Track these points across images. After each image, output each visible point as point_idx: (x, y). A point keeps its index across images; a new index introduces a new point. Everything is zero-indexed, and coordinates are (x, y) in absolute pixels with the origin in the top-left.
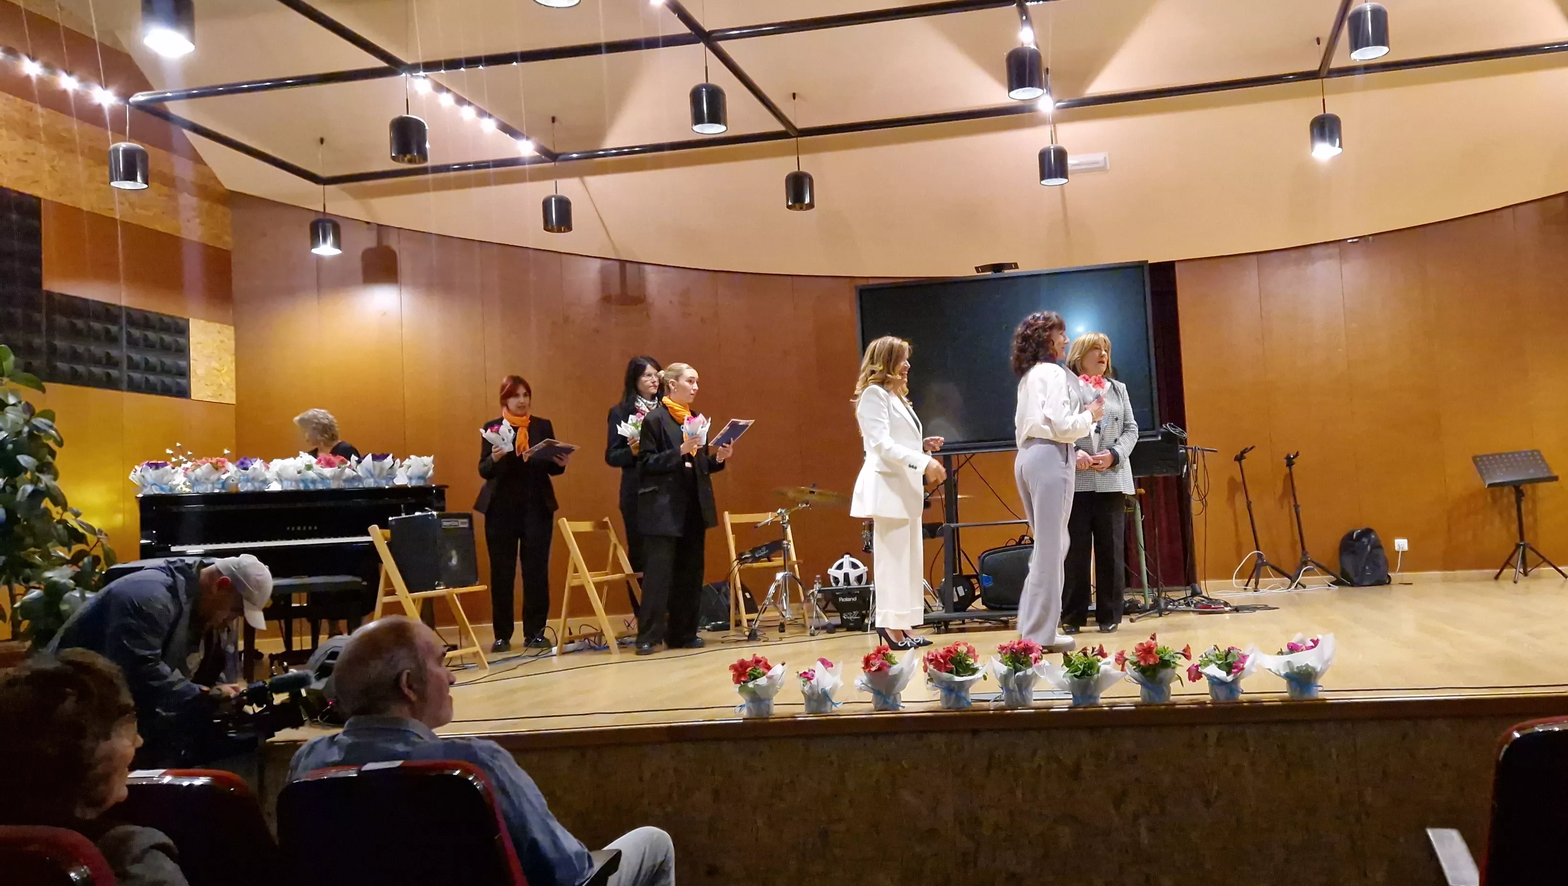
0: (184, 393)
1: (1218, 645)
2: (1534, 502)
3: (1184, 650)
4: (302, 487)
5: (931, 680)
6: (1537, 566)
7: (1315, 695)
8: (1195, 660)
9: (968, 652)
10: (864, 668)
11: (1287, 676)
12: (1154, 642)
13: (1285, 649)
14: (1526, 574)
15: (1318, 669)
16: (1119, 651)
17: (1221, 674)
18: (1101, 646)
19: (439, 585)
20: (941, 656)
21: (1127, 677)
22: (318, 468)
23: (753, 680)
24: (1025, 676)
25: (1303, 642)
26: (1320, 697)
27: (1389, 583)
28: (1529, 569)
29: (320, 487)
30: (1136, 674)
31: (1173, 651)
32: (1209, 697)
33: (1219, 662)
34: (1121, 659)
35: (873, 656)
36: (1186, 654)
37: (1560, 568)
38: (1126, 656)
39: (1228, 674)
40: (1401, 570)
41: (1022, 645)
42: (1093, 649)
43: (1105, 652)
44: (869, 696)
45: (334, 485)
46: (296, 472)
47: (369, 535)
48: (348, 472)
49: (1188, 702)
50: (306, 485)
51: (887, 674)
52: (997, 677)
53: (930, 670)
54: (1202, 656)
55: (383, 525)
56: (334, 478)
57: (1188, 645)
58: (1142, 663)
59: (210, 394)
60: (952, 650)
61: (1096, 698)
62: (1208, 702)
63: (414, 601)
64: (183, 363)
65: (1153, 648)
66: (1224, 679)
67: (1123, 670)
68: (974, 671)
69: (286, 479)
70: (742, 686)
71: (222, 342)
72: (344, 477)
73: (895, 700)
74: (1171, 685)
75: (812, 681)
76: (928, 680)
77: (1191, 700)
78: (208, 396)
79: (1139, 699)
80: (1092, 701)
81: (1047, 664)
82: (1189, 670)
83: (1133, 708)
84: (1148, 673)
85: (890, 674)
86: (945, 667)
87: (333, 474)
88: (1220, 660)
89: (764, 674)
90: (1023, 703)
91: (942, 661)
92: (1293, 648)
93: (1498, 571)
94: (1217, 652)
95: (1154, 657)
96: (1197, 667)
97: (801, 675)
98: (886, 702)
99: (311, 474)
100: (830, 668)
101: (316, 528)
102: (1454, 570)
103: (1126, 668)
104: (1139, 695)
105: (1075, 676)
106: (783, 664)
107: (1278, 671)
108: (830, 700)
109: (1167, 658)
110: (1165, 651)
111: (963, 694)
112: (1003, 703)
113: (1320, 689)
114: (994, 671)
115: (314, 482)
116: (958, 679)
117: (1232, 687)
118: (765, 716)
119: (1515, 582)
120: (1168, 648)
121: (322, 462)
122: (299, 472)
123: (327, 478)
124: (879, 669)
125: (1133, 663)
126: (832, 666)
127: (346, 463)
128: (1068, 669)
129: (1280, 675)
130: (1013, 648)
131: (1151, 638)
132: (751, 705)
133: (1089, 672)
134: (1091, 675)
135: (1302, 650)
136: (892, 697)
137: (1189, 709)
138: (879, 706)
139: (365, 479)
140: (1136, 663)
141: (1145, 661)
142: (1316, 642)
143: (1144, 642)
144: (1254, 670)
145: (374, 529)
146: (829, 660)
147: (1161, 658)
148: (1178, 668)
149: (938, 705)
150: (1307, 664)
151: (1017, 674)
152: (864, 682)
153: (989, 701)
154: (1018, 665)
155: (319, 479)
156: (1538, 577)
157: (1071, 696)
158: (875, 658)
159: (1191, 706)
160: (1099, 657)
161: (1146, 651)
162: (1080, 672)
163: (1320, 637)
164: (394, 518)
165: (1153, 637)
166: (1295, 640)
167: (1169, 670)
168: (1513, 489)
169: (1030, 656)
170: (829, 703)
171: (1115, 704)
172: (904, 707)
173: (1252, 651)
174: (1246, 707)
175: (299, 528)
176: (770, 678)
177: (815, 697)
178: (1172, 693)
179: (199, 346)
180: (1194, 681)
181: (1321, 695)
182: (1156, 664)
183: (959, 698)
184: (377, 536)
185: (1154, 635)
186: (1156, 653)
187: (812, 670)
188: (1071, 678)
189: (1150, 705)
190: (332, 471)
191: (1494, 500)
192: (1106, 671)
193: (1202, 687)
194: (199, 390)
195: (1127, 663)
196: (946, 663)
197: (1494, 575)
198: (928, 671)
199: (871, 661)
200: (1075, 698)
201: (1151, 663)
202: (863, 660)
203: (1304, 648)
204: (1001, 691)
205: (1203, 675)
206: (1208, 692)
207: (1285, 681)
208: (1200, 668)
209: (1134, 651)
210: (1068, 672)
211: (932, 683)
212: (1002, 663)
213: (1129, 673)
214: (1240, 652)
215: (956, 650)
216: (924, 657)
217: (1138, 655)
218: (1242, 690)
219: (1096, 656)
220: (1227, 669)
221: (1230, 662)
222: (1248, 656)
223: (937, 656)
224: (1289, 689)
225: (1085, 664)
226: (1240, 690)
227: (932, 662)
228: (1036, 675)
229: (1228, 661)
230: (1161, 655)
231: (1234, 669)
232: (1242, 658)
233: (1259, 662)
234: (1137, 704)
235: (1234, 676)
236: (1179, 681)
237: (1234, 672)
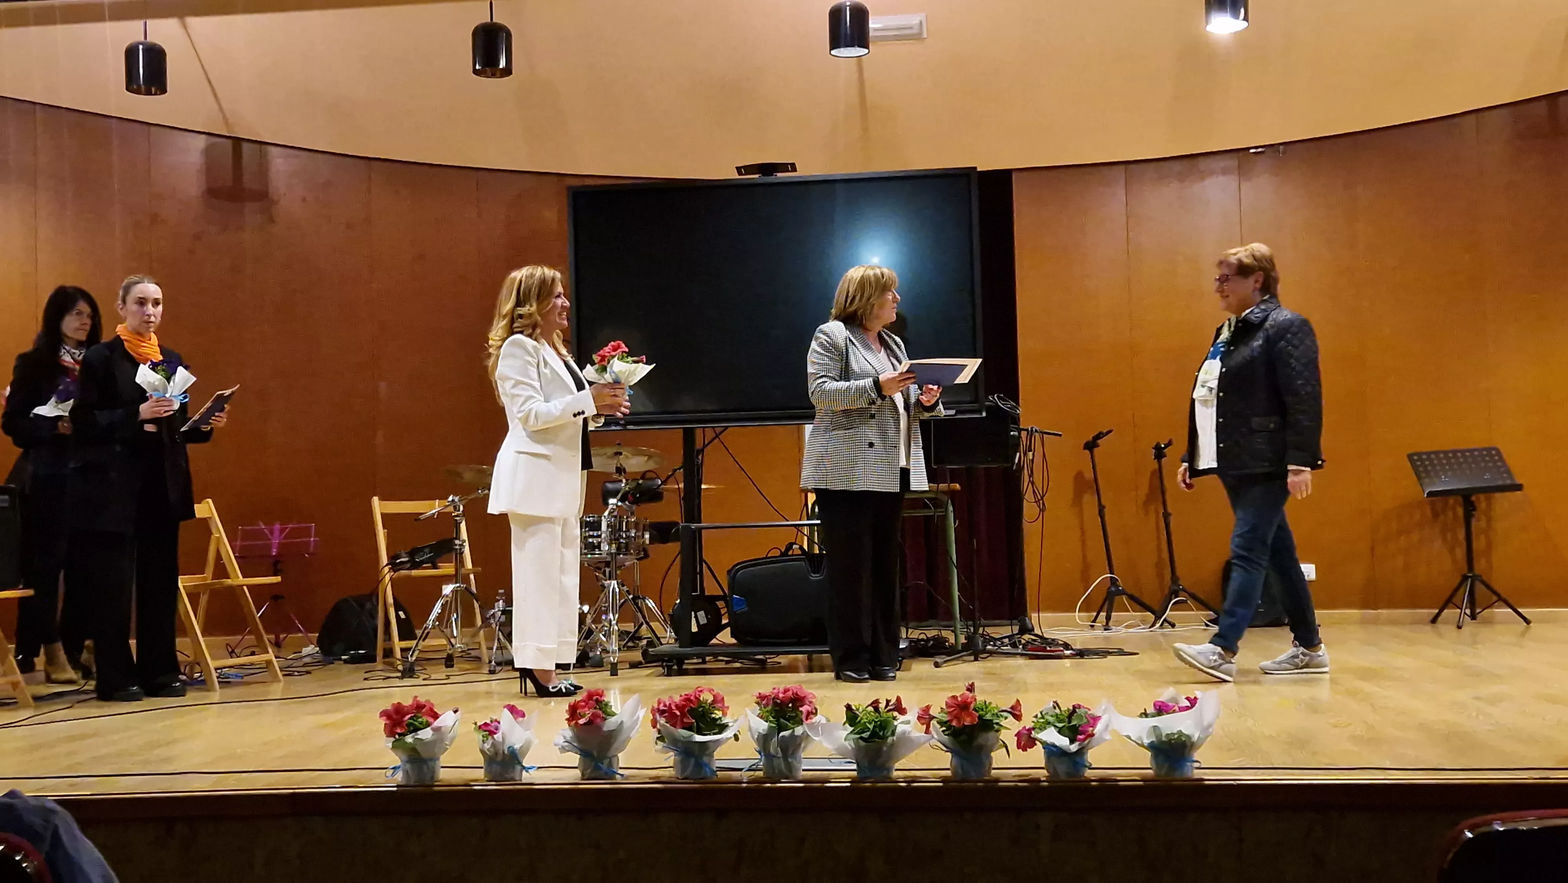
1: (1059, 702)
2: (1489, 520)
3: (1012, 708)
5: (660, 739)
6: (1490, 607)
7: (1190, 774)
8: (1028, 721)
9: (714, 702)
10: (567, 719)
11: (1152, 747)
12: (971, 695)
13: (1151, 710)
14: (1473, 617)
15: (1195, 738)
16: (923, 706)
17: (1062, 741)
18: (898, 700)
20: (676, 706)
21: (934, 742)
23: (411, 733)
24: (793, 737)
25: (1175, 700)
26: (1196, 777)
28: (1478, 611)
30: (946, 738)
31: (997, 707)
32: (1044, 772)
33: (1060, 725)
34: (925, 717)
35: (583, 704)
36: (1015, 712)
37: (1520, 610)
38: (931, 712)
39: (1072, 741)
41: (790, 693)
42: (888, 702)
43: (904, 706)
44: (574, 759)
49: (1016, 779)
51: (600, 728)
52: (753, 737)
53: (661, 725)
54: (1036, 716)
57: (1018, 701)
58: (954, 724)
60: (692, 698)
61: (889, 770)
62: (1044, 779)
65: (971, 703)
66: (1066, 750)
67: (927, 731)
68: (723, 728)
70: (397, 740)
73: (610, 765)
74: (993, 754)
75: (495, 736)
76: (658, 738)
77: (1020, 776)
79: (949, 773)
80: (885, 773)
81: (824, 721)
82: (1018, 735)
83: (941, 784)
84: (964, 737)
85: (605, 729)
86: (682, 721)
88: (1060, 722)
89: (428, 725)
90: (788, 773)
91: (678, 713)
92: (1161, 709)
93: (1437, 611)
94: (1057, 711)
95: (970, 715)
96: (1029, 730)
97: (480, 727)
98: (597, 768)
100: (521, 719)
102: (1376, 608)
103: (931, 729)
104: (948, 766)
105: (861, 738)
106: (455, 712)
107: (1140, 739)
108: (520, 763)
109: (988, 717)
110: (987, 708)
111: (705, 759)
112: (761, 774)
113: (1196, 766)
114: (750, 729)
116: (699, 738)
117: (1076, 760)
118: (427, 783)
119: (1459, 627)
120: (990, 703)
124: (590, 722)
125: (941, 723)
126: (523, 715)
128: (852, 729)
129: (1142, 745)
130: (776, 697)
131: (968, 690)
132: (408, 766)
133: (881, 734)
134: (885, 738)
135: (1174, 712)
136: (606, 762)
137: (1016, 787)
138: (587, 773)
140: (946, 723)
141: (959, 721)
142: (1193, 702)
143: (958, 695)
144: (1108, 737)
146: (520, 708)
147: (980, 717)
148: (1003, 731)
149: (670, 773)
150: (1181, 732)
151: (782, 734)
152: (568, 739)
153: (740, 770)
154: (782, 720)
156: (1489, 622)
157: (854, 767)
158: (584, 707)
159: (1020, 784)
160: (896, 714)
161: (960, 706)
162: (868, 733)
163: (1198, 694)
165: (971, 688)
166: (1163, 697)
167: (991, 734)
168: (1460, 499)
169: (801, 709)
170: (518, 767)
171: (915, 779)
172: (622, 775)
173: (1105, 711)
174: (1095, 788)
176: (437, 730)
177: (499, 758)
180: (1024, 750)
181: (1198, 775)
182: (972, 727)
183: (700, 765)
185: (972, 685)
186: (975, 709)
187: (496, 721)
188: (856, 741)
189: (964, 780)
191: (1434, 517)
192: (904, 733)
193: (1036, 757)
195: (934, 722)
196: (683, 715)
197: (1431, 617)
198: (658, 726)
199: (578, 711)
200: (859, 769)
201: (966, 724)
202: (567, 708)
203: (1176, 708)
204: (759, 757)
205: (1037, 742)
206: (1043, 765)
207: (1149, 754)
208: (1033, 732)
209: (944, 707)
210: (851, 732)
211: (662, 743)
212: (761, 718)
213: (936, 736)
214: (1089, 712)
215: (698, 699)
216: (653, 707)
217: (949, 713)
218: (1091, 765)
219: (891, 712)
220: (1070, 735)
221: (1075, 725)
222: (1099, 717)
223: (670, 704)
224: (1154, 763)
225: (876, 722)
226: (1088, 765)
227: (662, 712)
228: (808, 735)
229: (1071, 724)
230: (981, 712)
231: (1081, 735)
232: (1092, 721)
233: (1115, 726)
234: (944, 780)
235: (1079, 745)
236: (1004, 749)
237: (1080, 740)
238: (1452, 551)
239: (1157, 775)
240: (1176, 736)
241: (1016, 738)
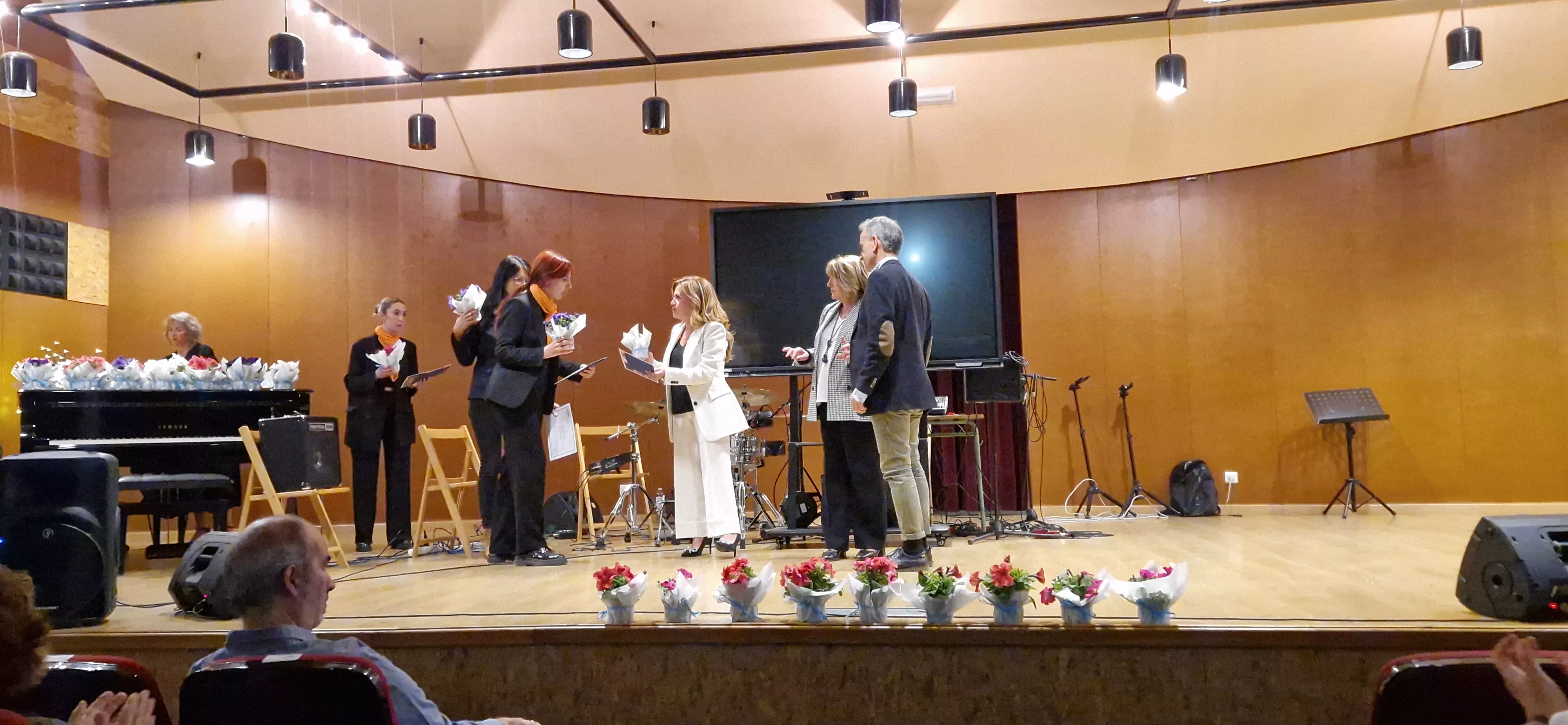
0: (61, 294)
1: (1071, 570)
2: (1365, 440)
3: (1038, 574)
4: (174, 387)
5: (788, 593)
6: (1367, 502)
7: (1167, 622)
8: (1049, 584)
9: (825, 568)
10: (723, 580)
11: (1140, 603)
12: (1008, 564)
13: (1138, 576)
14: (1354, 510)
15: (1171, 597)
16: (974, 572)
17: (1075, 598)
18: (956, 568)
19: (305, 486)
20: (799, 570)
21: (982, 598)
22: (189, 369)
23: (615, 587)
24: (881, 593)
25: (1156, 570)
26: (1172, 624)
27: (1218, 515)
28: (1358, 505)
29: (191, 388)
30: (991, 595)
31: (1027, 574)
32: (1061, 619)
33: (1073, 586)
34: (975, 580)
35: (733, 568)
36: (1040, 577)
37: (1388, 505)
38: (981, 576)
39: (1082, 598)
40: (1231, 502)
41: (878, 563)
42: (948, 569)
43: (959, 573)
44: (727, 607)
45: (205, 387)
46: (169, 373)
47: (237, 434)
48: (218, 374)
49: (1041, 625)
50: (177, 386)
51: (745, 586)
52: (853, 593)
53: (788, 584)
54: (1055, 580)
55: (254, 426)
56: (206, 379)
57: (1042, 569)
58: (997, 585)
59: (85, 295)
60: (810, 565)
61: (950, 617)
62: (1061, 625)
63: (280, 500)
64: (60, 265)
65: (1008, 570)
66: (1077, 603)
67: (977, 590)
68: (831, 586)
69: (160, 379)
70: (605, 593)
71: (98, 245)
72: (214, 380)
73: (752, 612)
74: (1024, 607)
75: (673, 590)
76: (785, 593)
77: (1044, 622)
78: (84, 297)
79: (992, 620)
80: (947, 619)
81: (903, 582)
82: (1042, 593)
83: (987, 628)
84: (1003, 595)
85: (749, 586)
86: (803, 582)
87: (204, 375)
88: (1073, 584)
89: (626, 582)
90: (877, 619)
91: (800, 576)
92: (1146, 576)
93: (1327, 505)
94: (1070, 576)
95: (1008, 579)
96: (1050, 590)
97: (662, 585)
98: (743, 614)
99: (183, 375)
100: (689, 579)
101: (186, 427)
102: (1282, 503)
103: (980, 587)
104: (992, 615)
105: (931, 595)
106: (645, 573)
107: (1131, 596)
108: (689, 610)
109: (1021, 580)
110: (1019, 573)
111: (819, 608)
112: (858, 619)
113: (1172, 616)
114: (851, 588)
115: (185, 382)
116: (815, 593)
117: (1084, 611)
118: (626, 622)
119: (1344, 517)
120: (1022, 571)
121: (194, 364)
122: (172, 373)
123: (198, 379)
124: (738, 581)
125: (987, 585)
126: (691, 576)
127: (217, 366)
128: (923, 588)
129: (1132, 602)
131: (1005, 560)
132: (613, 611)
133: (944, 591)
134: (946, 595)
135: (1155, 577)
136: (750, 609)
137: (1042, 631)
138: (737, 619)
139: (235, 381)
140: (990, 584)
141: (1000, 583)
142: (1169, 571)
143: (999, 564)
144: (1107, 595)
145: (244, 429)
146: (689, 571)
147: (1015, 581)
148: (1031, 590)
149: (795, 618)
150: (1161, 592)
151: (873, 591)
152: (723, 593)
153: (844, 616)
154: (873, 582)
155: (190, 380)
156: (1365, 513)
157: (925, 615)
158: (734, 570)
159: (1045, 628)
160: (954, 577)
161: (1001, 573)
162: (935, 591)
163: (1172, 565)
164: (263, 420)
165: (1007, 560)
166: (1146, 567)
167: (1023, 593)
168: (1344, 426)
169: (887, 573)
170: (688, 613)
171: (968, 624)
172: (760, 618)
173: (1104, 577)
174: (1097, 631)
175: (170, 427)
176: (632, 586)
177: (675, 606)
178: (1025, 615)
179: (76, 249)
180: (1047, 604)
181: (1172, 622)
182: (1011, 587)
183: (815, 612)
184: (247, 436)
185: (1008, 557)
186: (1011, 575)
187: (673, 580)
188: (926, 597)
189: (1003, 625)
190: (203, 373)
191: (1324, 438)
192: (960, 592)
193: (1055, 609)
194: (75, 291)
195: (981, 584)
196: (804, 578)
197: (1325, 509)
198: (786, 585)
199: (730, 574)
200: (929, 616)
201: (1005, 585)
202: (722, 571)
203: (1157, 575)
204: (857, 607)
205: (1056, 598)
206: (1060, 615)
207: (1136, 608)
208: (1053, 591)
209: (989, 573)
210: (923, 590)
211: (789, 597)
212: (858, 579)
213: (983, 594)
214: (1094, 577)
215: (813, 566)
216: (782, 571)
217: (993, 577)
218: (1095, 615)
219: (950, 577)
220: (1080, 593)
221: (1083, 587)
222: (1101, 581)
223: (794, 570)
224: (1141, 614)
225: (940, 583)
226: (1093, 615)
227: (789, 575)
228: (892, 592)
229: (1081, 586)
230: (1015, 577)
231: (1087, 593)
232: (1096, 584)
233: (1112, 587)
234: (990, 625)
235: (1087, 601)
236: (1032, 603)
237: (1087, 597)
238: (1337, 463)
239: (1143, 623)
240: (1157, 595)
241: (1040, 596)
